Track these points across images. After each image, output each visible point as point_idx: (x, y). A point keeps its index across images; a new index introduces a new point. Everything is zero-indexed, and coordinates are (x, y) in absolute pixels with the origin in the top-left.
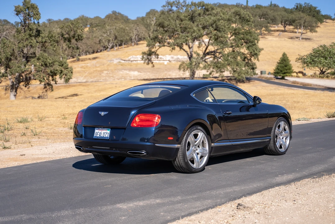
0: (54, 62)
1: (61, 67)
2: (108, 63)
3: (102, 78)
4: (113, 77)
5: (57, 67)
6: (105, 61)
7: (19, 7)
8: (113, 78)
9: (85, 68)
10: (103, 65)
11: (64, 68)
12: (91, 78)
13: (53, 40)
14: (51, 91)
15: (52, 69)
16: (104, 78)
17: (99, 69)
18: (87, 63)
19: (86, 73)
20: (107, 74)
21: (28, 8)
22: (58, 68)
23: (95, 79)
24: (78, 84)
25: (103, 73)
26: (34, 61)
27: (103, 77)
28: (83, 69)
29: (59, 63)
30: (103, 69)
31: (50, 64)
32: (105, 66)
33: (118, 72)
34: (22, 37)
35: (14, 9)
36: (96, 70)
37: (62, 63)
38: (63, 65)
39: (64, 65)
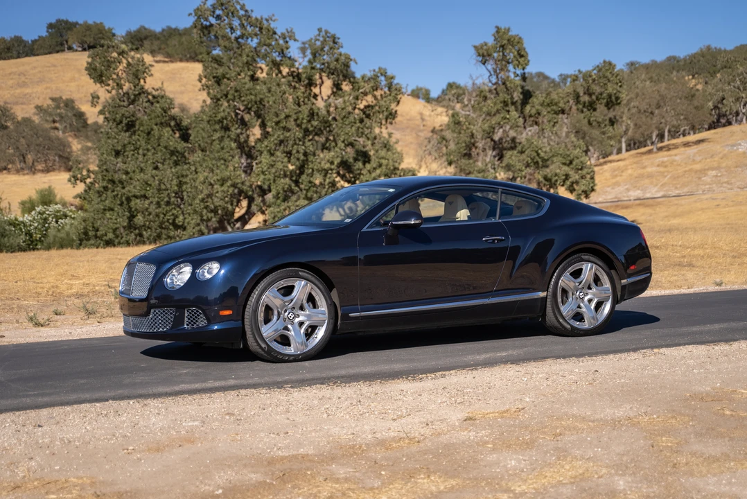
1: (565, 168)
2: (725, 152)
3: (703, 187)
4: (728, 183)
5: (557, 168)
6: (718, 148)
7: (484, 45)
8: (729, 186)
9: (666, 167)
10: (712, 156)
11: (573, 168)
12: (676, 188)
13: (552, 110)
15: (547, 171)
16: (707, 186)
17: (697, 167)
18: (676, 155)
19: (666, 176)
20: (716, 176)
21: (503, 46)
22: (558, 171)
23: (686, 190)
24: (638, 202)
25: (706, 175)
27: (705, 185)
28: (662, 169)
29: (564, 158)
30: (706, 167)
32: (716, 159)
33: (742, 171)
34: (487, 108)
36: (691, 170)
37: (569, 158)
38: (571, 162)
39: (574, 163)
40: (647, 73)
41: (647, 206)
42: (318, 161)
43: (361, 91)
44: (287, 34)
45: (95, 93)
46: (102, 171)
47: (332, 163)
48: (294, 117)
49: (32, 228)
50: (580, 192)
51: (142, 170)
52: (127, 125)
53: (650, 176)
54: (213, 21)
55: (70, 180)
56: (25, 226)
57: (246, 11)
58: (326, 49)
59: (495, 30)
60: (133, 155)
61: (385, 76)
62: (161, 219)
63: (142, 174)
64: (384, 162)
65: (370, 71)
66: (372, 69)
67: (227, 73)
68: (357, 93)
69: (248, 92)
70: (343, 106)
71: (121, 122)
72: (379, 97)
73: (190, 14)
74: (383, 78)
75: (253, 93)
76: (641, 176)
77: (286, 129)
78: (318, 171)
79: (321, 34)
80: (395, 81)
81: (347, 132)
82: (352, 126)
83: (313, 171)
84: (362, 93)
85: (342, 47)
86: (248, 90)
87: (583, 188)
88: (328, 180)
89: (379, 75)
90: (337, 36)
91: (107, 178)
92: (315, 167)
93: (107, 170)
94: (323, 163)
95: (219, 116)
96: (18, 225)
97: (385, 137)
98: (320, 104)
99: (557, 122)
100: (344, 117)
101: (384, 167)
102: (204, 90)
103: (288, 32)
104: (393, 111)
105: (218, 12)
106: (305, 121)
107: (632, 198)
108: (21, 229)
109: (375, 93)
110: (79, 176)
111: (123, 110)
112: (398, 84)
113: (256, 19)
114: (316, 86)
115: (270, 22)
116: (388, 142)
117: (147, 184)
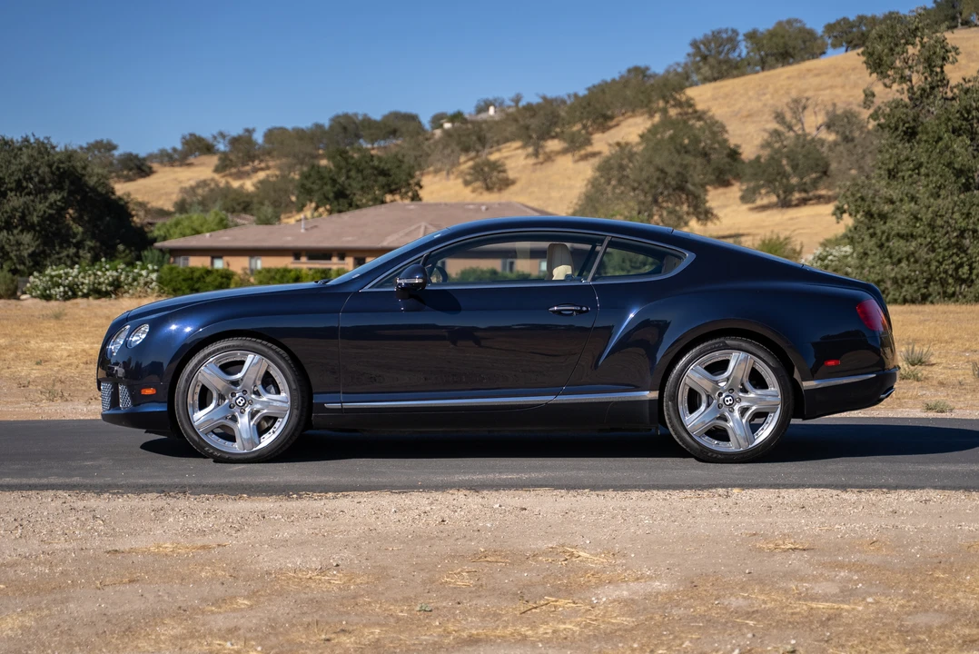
45: (868, 88)
46: (856, 201)
51: (913, 199)
52: (905, 133)
55: (834, 214)
60: (911, 176)
62: (933, 268)
71: (897, 129)
111: (901, 112)
117: (916, 218)
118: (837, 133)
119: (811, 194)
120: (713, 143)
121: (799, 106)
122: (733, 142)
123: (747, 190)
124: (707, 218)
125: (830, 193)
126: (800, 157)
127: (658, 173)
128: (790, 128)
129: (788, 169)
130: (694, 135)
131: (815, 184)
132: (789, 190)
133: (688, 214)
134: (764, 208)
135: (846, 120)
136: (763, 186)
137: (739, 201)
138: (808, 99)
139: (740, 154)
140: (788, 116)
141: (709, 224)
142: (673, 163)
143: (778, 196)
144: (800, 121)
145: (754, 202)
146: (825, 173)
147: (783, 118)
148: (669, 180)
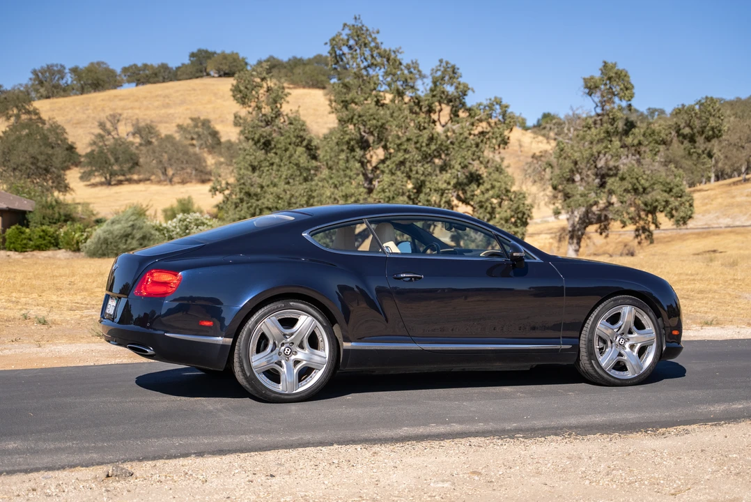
0: (654, 184)
1: (665, 194)
5: (658, 195)
7: (592, 78)
11: (672, 196)
13: (654, 140)
14: (649, 242)
15: (648, 198)
21: (610, 79)
22: (659, 197)
24: (728, 229)
26: (614, 182)
29: (664, 185)
31: (645, 189)
34: (591, 136)
35: (582, 83)
37: (669, 186)
38: (671, 190)
39: (674, 191)
40: (732, 109)
41: (738, 233)
42: (436, 181)
43: (477, 118)
44: (411, 65)
45: (237, 113)
47: (449, 183)
48: (415, 140)
49: (174, 233)
50: (679, 218)
51: (275, 185)
52: (264, 143)
53: (740, 205)
54: (345, 50)
56: (168, 231)
57: (377, 43)
58: (447, 78)
59: (603, 64)
60: (268, 170)
61: (500, 105)
63: (275, 188)
64: (497, 184)
65: (487, 100)
66: (488, 98)
67: (355, 98)
68: (473, 120)
69: (372, 117)
70: (461, 132)
71: (259, 141)
72: (493, 125)
73: (326, 44)
74: (498, 107)
75: (376, 118)
76: (731, 206)
77: (406, 151)
78: (435, 190)
79: (442, 64)
80: (509, 110)
81: (463, 155)
82: (469, 150)
83: (431, 190)
84: (478, 120)
85: (461, 77)
86: (371, 115)
87: (682, 214)
88: (444, 200)
89: (495, 103)
90: (457, 66)
91: (244, 191)
92: (433, 187)
93: (244, 184)
94: (440, 183)
95: (347, 138)
96: (162, 230)
97: (497, 161)
98: (439, 129)
99: (659, 151)
100: (462, 141)
101: (497, 189)
102: (333, 112)
103: (413, 63)
104: (506, 137)
105: (352, 42)
106: (424, 144)
107: (721, 225)
108: (164, 234)
109: (490, 120)
110: (218, 187)
111: (260, 131)
112: (512, 113)
113: (385, 51)
114: (435, 112)
115: (397, 53)
116: (500, 166)
117: (279, 198)
118: (142, 137)
119: (128, 177)
120: (57, 141)
121: (115, 119)
122: (71, 140)
123: (84, 173)
124: (66, 191)
125: (141, 177)
126: (121, 152)
127: (32, 160)
128: (109, 133)
129: (112, 160)
130: (44, 134)
131: (131, 170)
132: (113, 174)
133: (52, 187)
134: (94, 185)
135: (147, 130)
136: (96, 170)
137: (78, 180)
138: (120, 115)
139: (75, 148)
140: (108, 125)
141: (68, 194)
142: (41, 154)
143: (106, 178)
144: (116, 129)
145: (89, 180)
146: (137, 164)
147: (105, 126)
148: (39, 164)
